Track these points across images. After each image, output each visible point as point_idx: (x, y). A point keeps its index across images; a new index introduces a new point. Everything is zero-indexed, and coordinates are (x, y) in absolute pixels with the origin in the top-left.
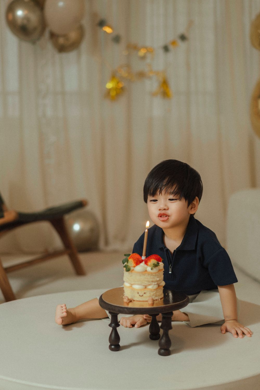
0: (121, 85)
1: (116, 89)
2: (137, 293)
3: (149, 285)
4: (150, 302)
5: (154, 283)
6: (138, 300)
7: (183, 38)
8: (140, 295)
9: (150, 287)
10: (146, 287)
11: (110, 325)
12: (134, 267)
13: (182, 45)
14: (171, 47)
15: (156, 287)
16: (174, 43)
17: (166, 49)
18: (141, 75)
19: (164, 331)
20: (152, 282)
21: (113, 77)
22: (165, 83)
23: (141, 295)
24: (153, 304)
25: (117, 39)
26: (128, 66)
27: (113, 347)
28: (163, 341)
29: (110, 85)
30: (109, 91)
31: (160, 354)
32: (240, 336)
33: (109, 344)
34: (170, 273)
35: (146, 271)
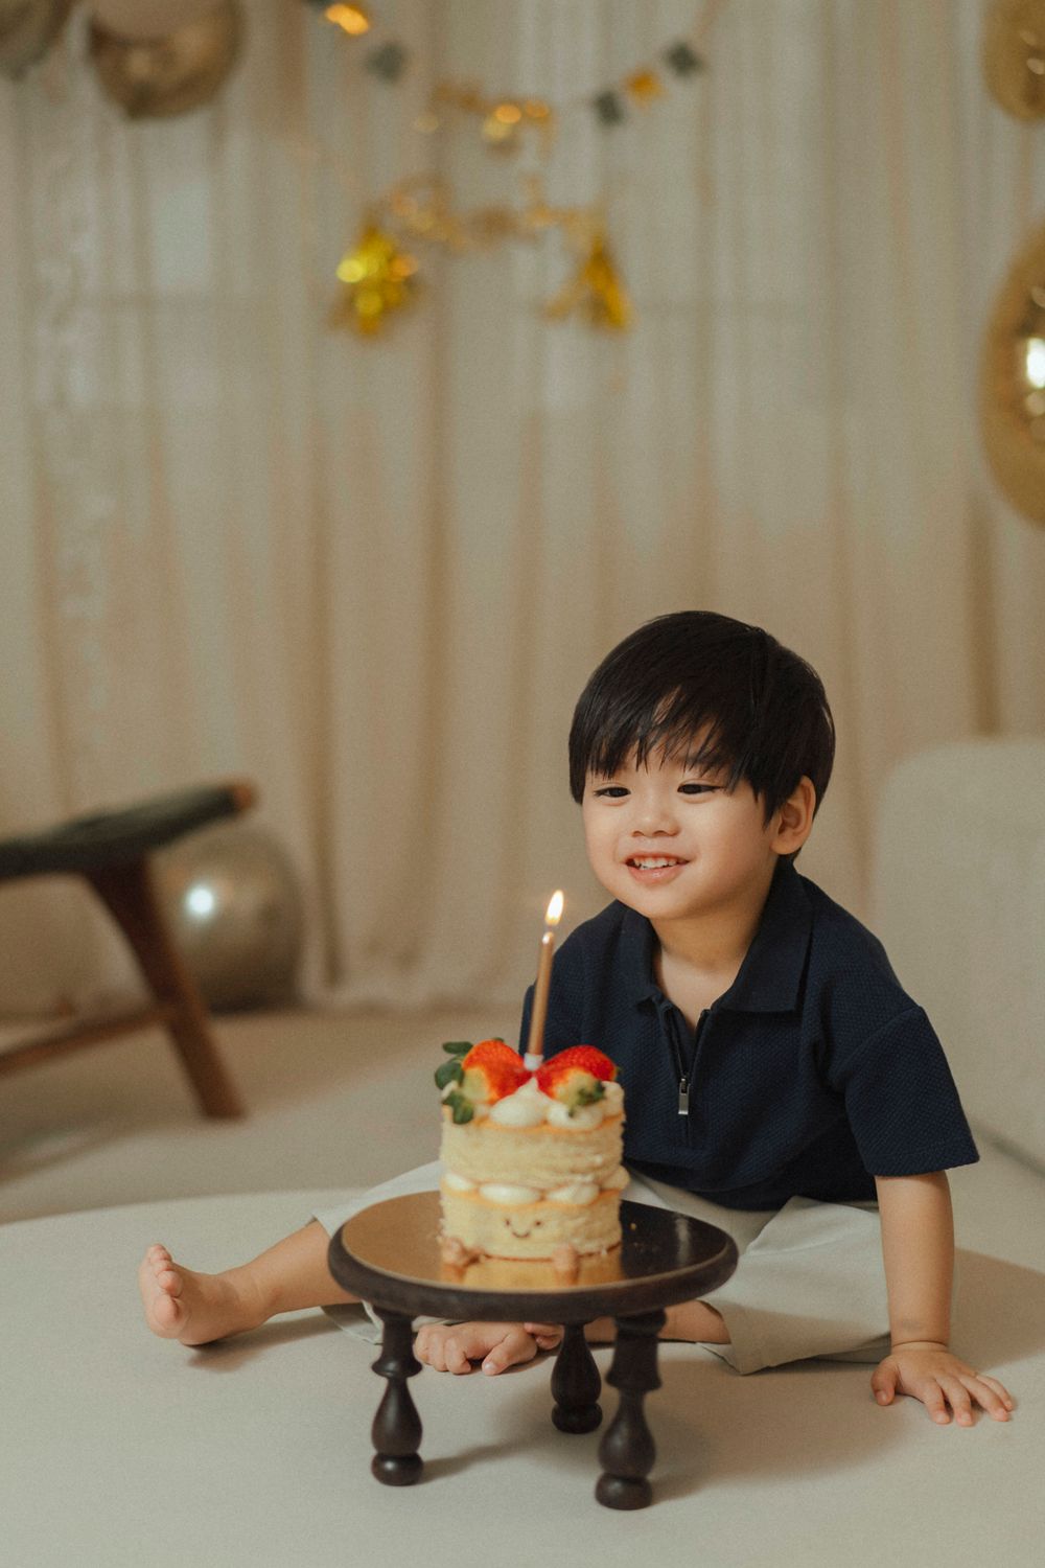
0: (404, 269)
1: (380, 285)
2: (505, 1224)
3: (560, 1186)
4: (564, 1265)
5: (579, 1178)
6: (506, 1254)
7: (683, 60)
8: (516, 1235)
9: (563, 1196)
10: (542, 1196)
11: (378, 1368)
12: (492, 1103)
13: (679, 96)
14: (630, 103)
15: (588, 1194)
16: (642, 82)
17: (608, 109)
18: (496, 225)
19: (622, 1399)
20: (573, 1171)
21: (370, 232)
22: (601, 262)
23: (521, 1231)
24: (575, 1275)
25: (388, 63)
26: (437, 182)
27: (390, 1466)
28: (619, 1442)
29: (354, 269)
30: (351, 293)
31: (605, 1499)
32: (962, 1415)
33: (372, 1452)
34: (680, 1113)
35: (545, 1122)
